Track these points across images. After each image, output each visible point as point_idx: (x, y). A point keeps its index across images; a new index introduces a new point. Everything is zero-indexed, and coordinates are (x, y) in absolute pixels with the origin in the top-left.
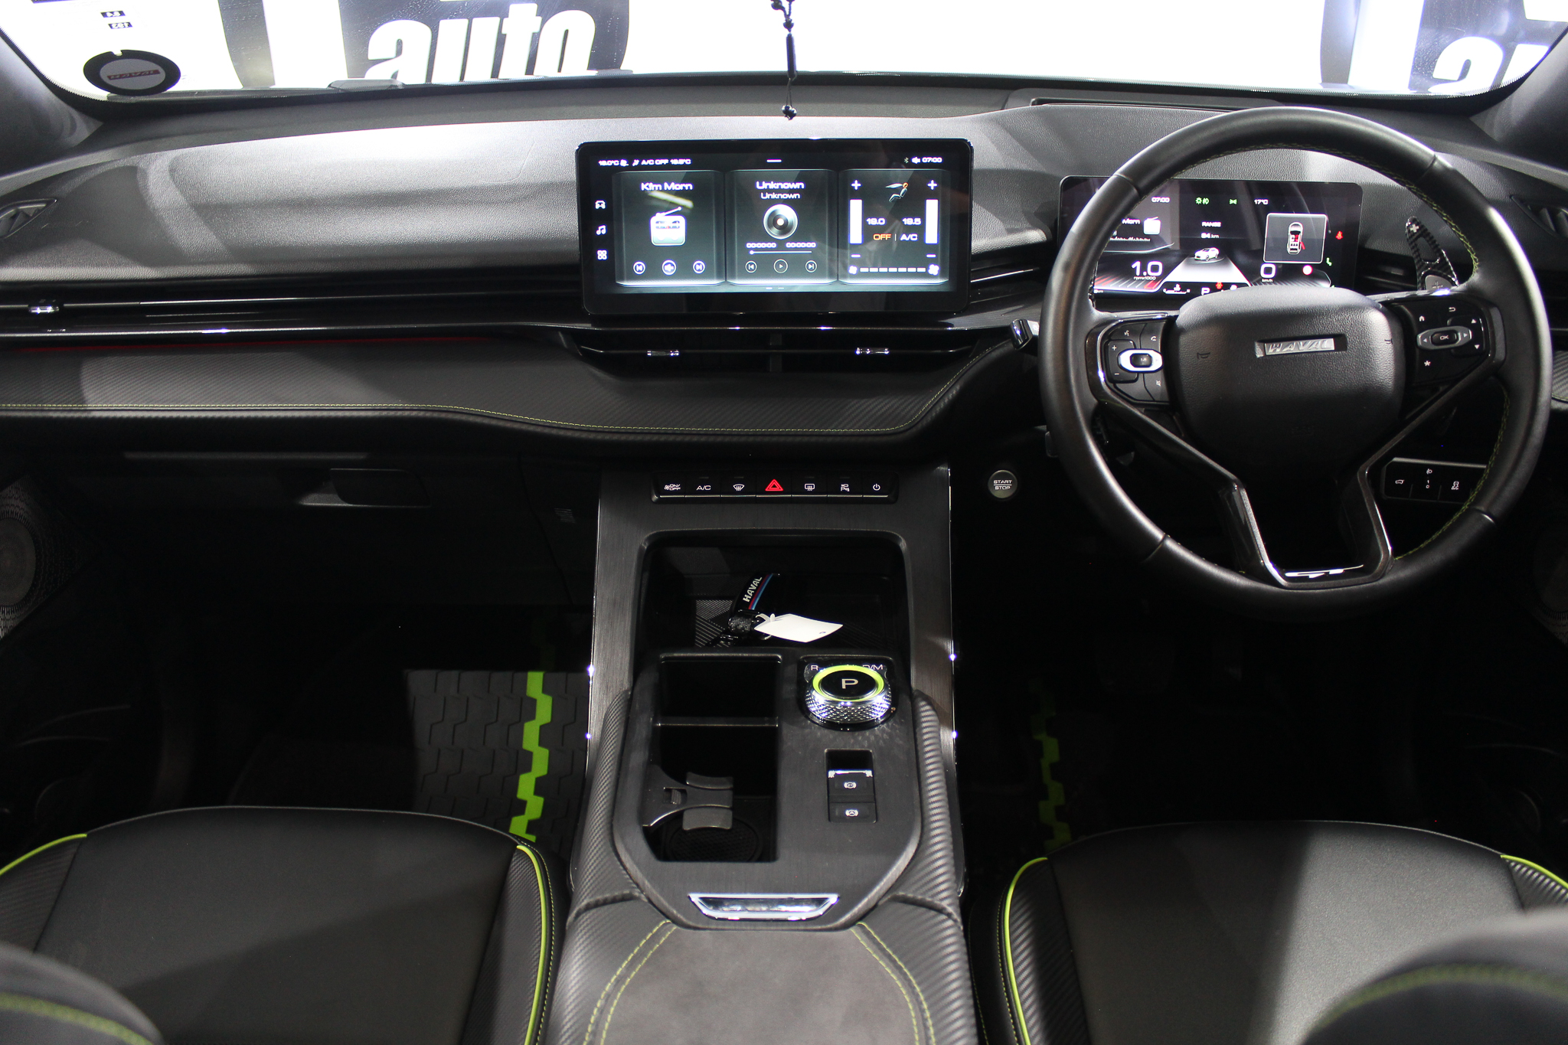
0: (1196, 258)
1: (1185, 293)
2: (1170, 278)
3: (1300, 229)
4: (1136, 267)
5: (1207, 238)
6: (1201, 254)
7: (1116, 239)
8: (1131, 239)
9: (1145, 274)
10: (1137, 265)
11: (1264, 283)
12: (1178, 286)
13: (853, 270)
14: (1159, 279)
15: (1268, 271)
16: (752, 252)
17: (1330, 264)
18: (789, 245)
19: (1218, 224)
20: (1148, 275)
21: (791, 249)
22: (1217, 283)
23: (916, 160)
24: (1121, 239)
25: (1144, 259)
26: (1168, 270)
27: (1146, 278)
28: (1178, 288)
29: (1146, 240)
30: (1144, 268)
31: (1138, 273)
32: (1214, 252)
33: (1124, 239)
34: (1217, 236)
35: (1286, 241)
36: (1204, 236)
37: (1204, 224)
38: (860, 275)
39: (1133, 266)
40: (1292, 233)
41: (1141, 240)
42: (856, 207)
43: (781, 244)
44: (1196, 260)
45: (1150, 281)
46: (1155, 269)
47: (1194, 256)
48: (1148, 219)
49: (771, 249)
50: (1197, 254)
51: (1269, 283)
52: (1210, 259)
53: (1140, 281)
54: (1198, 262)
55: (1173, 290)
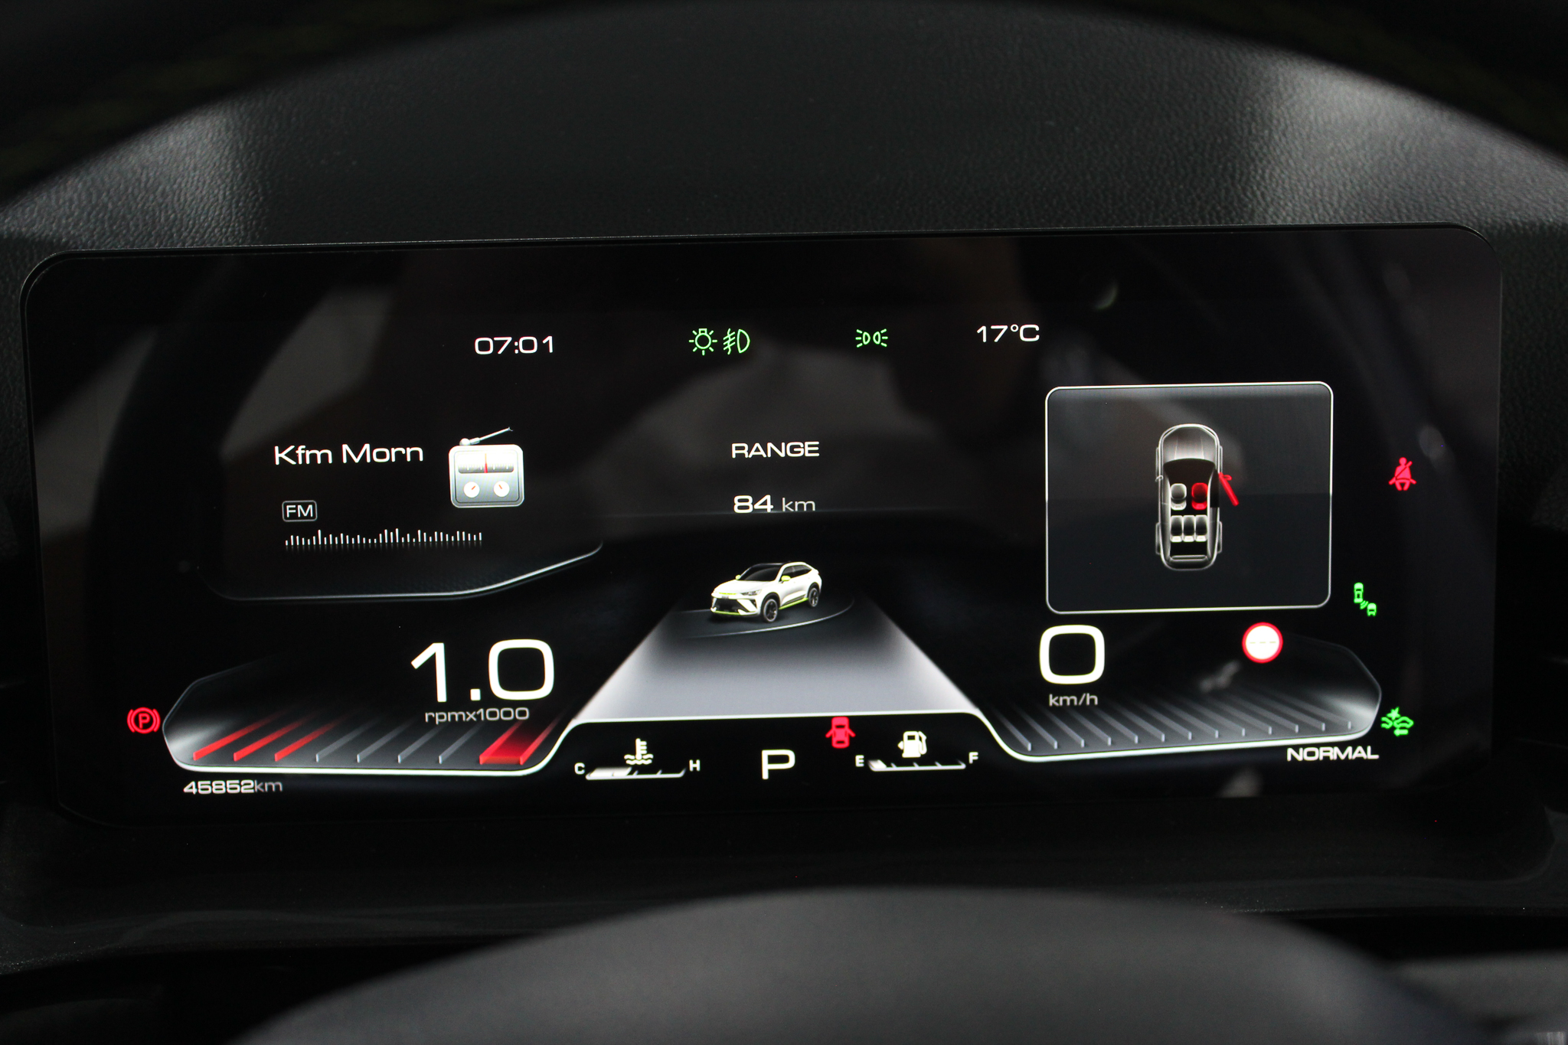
0: (715, 611)
1: (678, 776)
2: (599, 709)
3: (1211, 450)
4: (429, 668)
5: (758, 515)
6: (740, 593)
7: (324, 539)
8: (390, 536)
9: (475, 695)
10: (433, 656)
11: (1062, 712)
12: (641, 745)
14: (548, 714)
15: (1072, 653)
17: (1372, 608)
19: (808, 449)
20: (489, 699)
22: (828, 721)
24: (343, 539)
25: (468, 629)
26: (582, 678)
27: (485, 715)
28: (641, 753)
29: (461, 536)
30: (467, 672)
31: (441, 694)
32: (799, 582)
33: (358, 541)
34: (808, 505)
35: (1151, 511)
36: (744, 505)
37: (740, 451)
39: (417, 664)
40: (1177, 471)
41: (439, 536)
44: (716, 618)
45: (501, 726)
46: (521, 670)
47: (706, 602)
48: (458, 442)
50: (721, 591)
51: (1085, 710)
52: (785, 614)
53: (454, 729)
54: (731, 631)
55: (622, 764)
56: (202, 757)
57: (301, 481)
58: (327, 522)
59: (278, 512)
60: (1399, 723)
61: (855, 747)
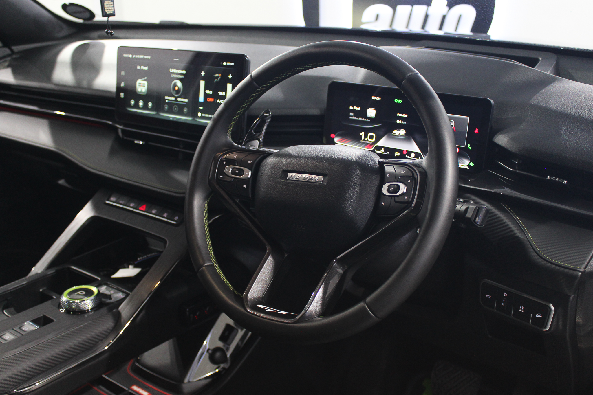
0: (393, 134)
1: (386, 154)
2: (379, 144)
3: (453, 124)
4: (362, 135)
5: (399, 123)
6: (396, 132)
7: (353, 118)
8: (360, 119)
9: (366, 139)
10: (362, 134)
12: (383, 149)
13: (199, 114)
14: (374, 143)
16: (167, 101)
17: (470, 148)
18: (179, 99)
19: (406, 116)
20: (368, 140)
21: (179, 101)
22: (403, 150)
23: (225, 64)
24: (355, 118)
25: (367, 131)
26: (378, 140)
27: (367, 142)
28: (383, 150)
29: (368, 120)
30: (366, 136)
31: (363, 138)
32: (403, 132)
33: (357, 119)
34: (405, 123)
36: (398, 121)
37: (399, 115)
38: (202, 117)
39: (361, 134)
41: (365, 120)
42: (202, 83)
43: (176, 98)
44: (393, 135)
45: (368, 144)
46: (371, 137)
47: (392, 133)
48: (369, 109)
49: (173, 100)
50: (394, 132)
52: (401, 136)
53: (363, 143)
54: (394, 137)
55: (380, 151)
56: (338, 141)
57: (354, 111)
58: (354, 116)
59: (349, 114)
60: (472, 165)
61: (406, 154)
